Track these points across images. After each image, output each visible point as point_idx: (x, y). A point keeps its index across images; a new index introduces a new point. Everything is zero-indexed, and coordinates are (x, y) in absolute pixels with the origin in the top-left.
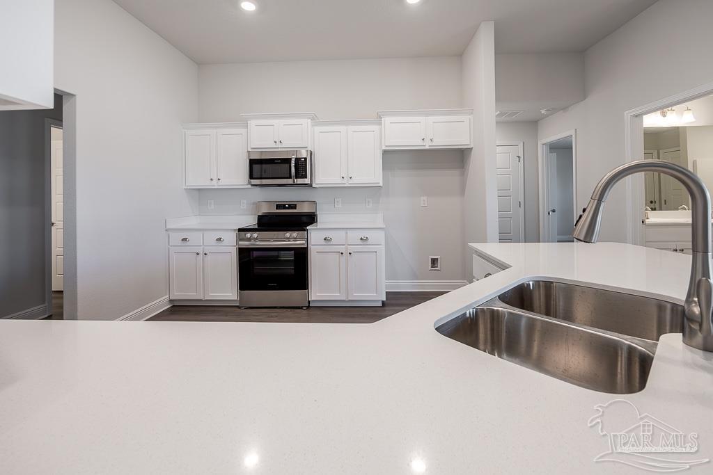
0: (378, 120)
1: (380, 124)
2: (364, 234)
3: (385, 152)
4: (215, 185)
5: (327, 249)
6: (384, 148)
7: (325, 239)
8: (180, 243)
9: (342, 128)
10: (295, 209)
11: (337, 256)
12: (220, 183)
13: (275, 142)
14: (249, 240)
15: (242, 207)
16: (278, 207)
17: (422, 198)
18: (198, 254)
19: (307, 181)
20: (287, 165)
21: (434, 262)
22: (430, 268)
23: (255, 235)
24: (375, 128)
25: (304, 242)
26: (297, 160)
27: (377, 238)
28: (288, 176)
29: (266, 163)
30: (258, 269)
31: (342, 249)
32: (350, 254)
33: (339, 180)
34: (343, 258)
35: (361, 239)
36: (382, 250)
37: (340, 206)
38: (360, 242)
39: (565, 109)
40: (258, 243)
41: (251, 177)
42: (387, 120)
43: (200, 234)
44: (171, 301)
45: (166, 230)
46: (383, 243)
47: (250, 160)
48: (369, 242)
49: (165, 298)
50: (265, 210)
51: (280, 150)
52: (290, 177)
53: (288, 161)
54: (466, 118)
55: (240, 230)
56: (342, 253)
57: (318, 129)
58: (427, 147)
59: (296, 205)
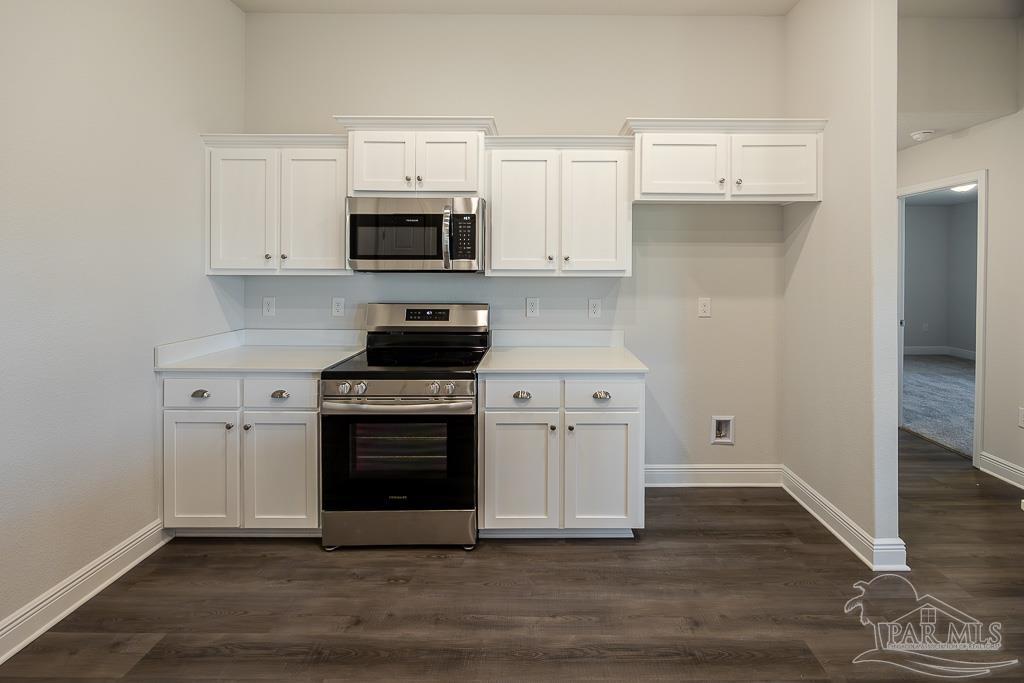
0: (626, 136)
1: (630, 147)
2: (600, 386)
3: (637, 206)
4: (275, 267)
5: (522, 416)
6: (638, 197)
7: (516, 396)
8: (188, 401)
9: (550, 153)
10: (447, 319)
11: (542, 432)
12: (287, 264)
13: (408, 179)
14: (347, 397)
15: (335, 313)
16: (411, 314)
17: (702, 300)
18: (229, 427)
19: (475, 265)
20: (432, 231)
21: (721, 427)
22: (714, 439)
23: (361, 386)
24: (620, 155)
25: (470, 403)
26: (456, 219)
27: (630, 394)
28: (435, 253)
29: (386, 225)
30: (367, 458)
31: (553, 418)
32: (571, 429)
33: (542, 264)
34: (555, 439)
35: (595, 396)
36: (638, 419)
37: (537, 313)
38: (592, 403)
39: (958, 131)
40: (365, 406)
41: (354, 255)
42: (647, 139)
43: (236, 382)
44: (166, 531)
45: (156, 372)
46: (642, 403)
47: (354, 218)
48: (612, 403)
49: (153, 526)
50: (383, 320)
51: (416, 196)
52: (439, 256)
53: (434, 221)
54: (810, 139)
55: (326, 375)
56: (553, 428)
57: (499, 154)
58: (728, 198)
59: (447, 311)
